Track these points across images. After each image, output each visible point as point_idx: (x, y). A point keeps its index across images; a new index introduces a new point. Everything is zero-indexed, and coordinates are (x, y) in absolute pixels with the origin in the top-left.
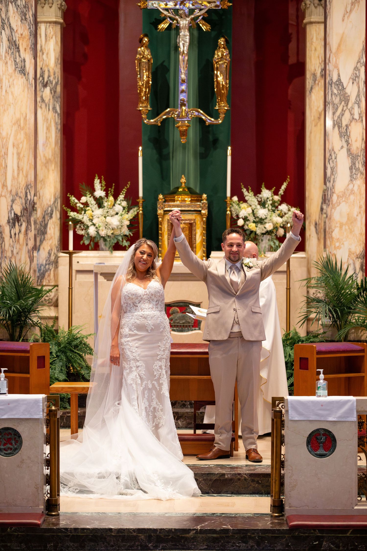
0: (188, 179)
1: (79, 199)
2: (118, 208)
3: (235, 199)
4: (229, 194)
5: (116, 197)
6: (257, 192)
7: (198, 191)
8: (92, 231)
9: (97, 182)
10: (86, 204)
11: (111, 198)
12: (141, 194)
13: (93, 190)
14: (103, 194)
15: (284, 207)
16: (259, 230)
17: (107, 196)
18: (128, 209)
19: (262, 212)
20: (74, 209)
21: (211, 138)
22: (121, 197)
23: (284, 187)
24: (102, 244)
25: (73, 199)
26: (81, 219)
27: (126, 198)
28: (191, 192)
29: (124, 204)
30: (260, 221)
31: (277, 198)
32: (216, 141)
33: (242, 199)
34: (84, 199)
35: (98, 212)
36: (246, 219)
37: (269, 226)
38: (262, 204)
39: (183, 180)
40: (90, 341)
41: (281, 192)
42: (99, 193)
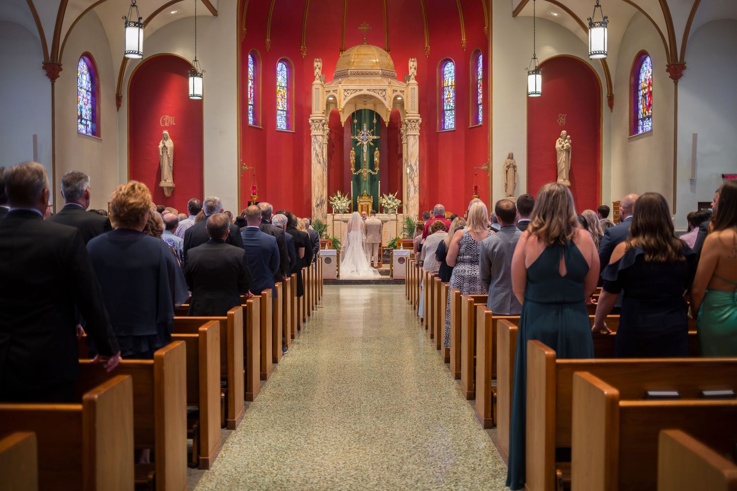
0: (366, 191)
1: (333, 198)
2: (345, 200)
3: (381, 197)
4: (379, 196)
5: (344, 197)
6: (388, 195)
7: (369, 195)
8: (337, 208)
9: (338, 192)
10: (335, 199)
11: (343, 197)
12: (352, 196)
13: (337, 195)
14: (340, 196)
15: (396, 200)
16: (389, 207)
17: (342, 197)
18: (348, 201)
19: (389, 202)
20: (332, 201)
21: (374, 178)
22: (346, 197)
23: (396, 193)
24: (340, 212)
25: (331, 198)
26: (334, 204)
27: (347, 197)
28: (368, 195)
29: (347, 199)
30: (389, 204)
31: (394, 197)
32: (375, 179)
33: (383, 197)
34: (334, 198)
35: (339, 202)
36: (384, 204)
37: (392, 206)
38: (390, 199)
39: (365, 192)
40: (339, 240)
41: (395, 195)
42: (339, 196)
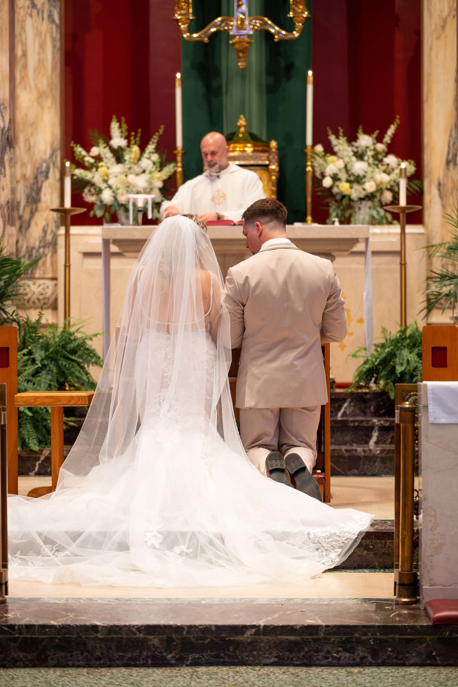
0: (249, 121)
1: (88, 151)
2: (146, 163)
3: (319, 148)
4: (309, 141)
5: (142, 148)
6: (352, 138)
7: (264, 138)
8: (107, 196)
9: (115, 126)
10: (99, 158)
11: (135, 149)
12: (179, 142)
13: (108, 137)
14: (123, 143)
15: (391, 160)
16: (355, 192)
17: (129, 146)
18: (161, 166)
19: (359, 167)
20: (80, 164)
21: (283, 63)
22: (151, 147)
23: (391, 131)
24: (121, 214)
25: (79, 150)
26: (91, 180)
27: (157, 150)
28: (253, 138)
29: (155, 157)
30: (358, 180)
31: (381, 147)
32: (290, 67)
33: (329, 150)
34: (95, 151)
35: (117, 169)
36: (335, 178)
37: (370, 187)
38: (360, 156)
39: (242, 122)
40: (96, 345)
41: (387, 139)
42: (118, 141)
